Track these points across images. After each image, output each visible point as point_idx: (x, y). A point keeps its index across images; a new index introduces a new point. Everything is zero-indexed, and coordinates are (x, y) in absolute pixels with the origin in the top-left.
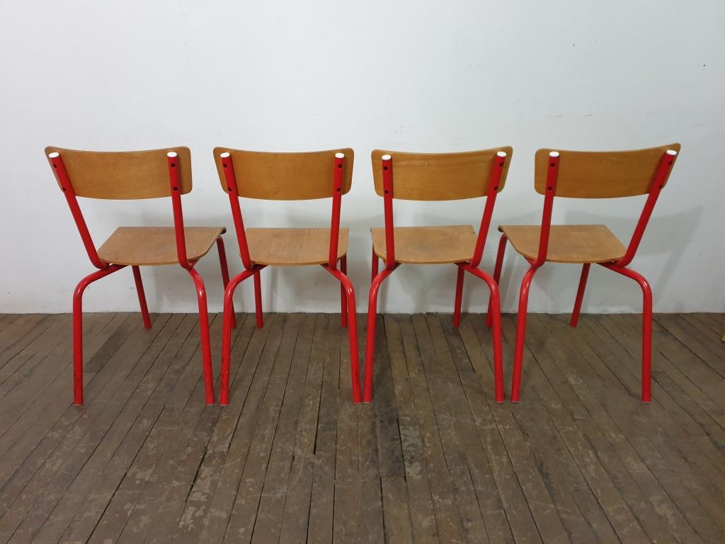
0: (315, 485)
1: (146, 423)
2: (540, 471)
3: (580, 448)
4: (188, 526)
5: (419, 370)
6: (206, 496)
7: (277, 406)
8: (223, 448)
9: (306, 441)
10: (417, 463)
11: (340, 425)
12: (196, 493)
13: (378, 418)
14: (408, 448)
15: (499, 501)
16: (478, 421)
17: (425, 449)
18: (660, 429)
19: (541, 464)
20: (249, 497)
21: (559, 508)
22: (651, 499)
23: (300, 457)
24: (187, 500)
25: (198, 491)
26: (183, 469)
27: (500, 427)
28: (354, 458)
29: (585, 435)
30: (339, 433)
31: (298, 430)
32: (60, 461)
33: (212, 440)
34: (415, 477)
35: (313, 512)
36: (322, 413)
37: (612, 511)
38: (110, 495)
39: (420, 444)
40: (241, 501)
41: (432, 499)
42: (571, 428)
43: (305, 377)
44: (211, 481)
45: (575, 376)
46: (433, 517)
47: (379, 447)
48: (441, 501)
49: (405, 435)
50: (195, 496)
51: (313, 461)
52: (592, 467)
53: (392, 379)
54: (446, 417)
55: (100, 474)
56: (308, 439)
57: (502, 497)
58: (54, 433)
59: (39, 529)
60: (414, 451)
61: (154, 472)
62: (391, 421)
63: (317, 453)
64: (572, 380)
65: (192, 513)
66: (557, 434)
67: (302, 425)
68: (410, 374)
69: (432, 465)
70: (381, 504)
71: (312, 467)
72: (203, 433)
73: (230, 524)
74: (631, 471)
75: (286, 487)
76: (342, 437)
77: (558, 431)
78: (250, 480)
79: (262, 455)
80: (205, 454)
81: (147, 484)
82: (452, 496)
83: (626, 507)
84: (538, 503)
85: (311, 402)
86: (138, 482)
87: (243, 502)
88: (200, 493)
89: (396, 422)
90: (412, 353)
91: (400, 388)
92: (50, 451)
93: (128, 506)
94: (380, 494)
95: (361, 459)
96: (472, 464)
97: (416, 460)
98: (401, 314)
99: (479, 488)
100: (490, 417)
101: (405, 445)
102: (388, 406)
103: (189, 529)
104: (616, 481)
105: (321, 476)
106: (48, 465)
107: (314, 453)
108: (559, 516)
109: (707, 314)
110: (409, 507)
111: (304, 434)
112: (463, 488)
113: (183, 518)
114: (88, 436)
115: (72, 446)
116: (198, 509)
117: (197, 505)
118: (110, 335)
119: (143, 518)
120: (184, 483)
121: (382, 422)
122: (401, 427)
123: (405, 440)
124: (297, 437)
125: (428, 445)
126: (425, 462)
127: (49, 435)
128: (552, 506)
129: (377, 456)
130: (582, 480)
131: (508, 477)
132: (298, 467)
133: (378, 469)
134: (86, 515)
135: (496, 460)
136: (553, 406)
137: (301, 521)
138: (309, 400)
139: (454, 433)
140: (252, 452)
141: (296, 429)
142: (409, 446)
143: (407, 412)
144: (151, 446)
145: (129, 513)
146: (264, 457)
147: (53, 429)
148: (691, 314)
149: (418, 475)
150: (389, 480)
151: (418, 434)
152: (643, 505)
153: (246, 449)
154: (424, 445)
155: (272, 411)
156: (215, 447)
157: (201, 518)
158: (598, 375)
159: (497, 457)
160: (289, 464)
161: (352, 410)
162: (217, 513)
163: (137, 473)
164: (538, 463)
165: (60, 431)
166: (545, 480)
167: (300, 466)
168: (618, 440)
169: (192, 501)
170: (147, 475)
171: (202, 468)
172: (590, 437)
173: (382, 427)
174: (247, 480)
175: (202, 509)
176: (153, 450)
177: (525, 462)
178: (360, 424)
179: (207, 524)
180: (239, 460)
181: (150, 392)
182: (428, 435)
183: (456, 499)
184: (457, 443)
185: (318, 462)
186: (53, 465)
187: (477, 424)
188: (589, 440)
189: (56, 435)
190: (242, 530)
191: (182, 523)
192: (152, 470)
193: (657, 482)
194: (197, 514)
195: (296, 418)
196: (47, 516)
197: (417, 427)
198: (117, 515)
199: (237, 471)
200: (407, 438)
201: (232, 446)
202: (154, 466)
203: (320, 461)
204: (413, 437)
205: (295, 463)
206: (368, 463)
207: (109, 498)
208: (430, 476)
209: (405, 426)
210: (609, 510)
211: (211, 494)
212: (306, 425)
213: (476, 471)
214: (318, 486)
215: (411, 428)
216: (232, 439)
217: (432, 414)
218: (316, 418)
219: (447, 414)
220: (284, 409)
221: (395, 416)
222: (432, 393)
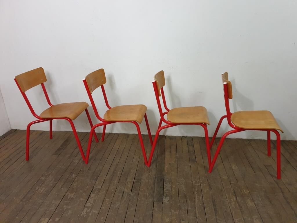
0: (130, 203)
1: (74, 175)
2: (213, 203)
3: (231, 195)
4: (84, 215)
5: (175, 160)
6: (91, 205)
7: (120, 172)
8: (99, 187)
9: (129, 186)
10: (168, 197)
11: (142, 180)
12: (88, 203)
14: (166, 191)
15: (196, 213)
16: (194, 182)
17: (172, 192)
18: (264, 189)
19: (214, 201)
20: (106, 206)
21: (217, 218)
22: (253, 217)
23: (126, 192)
25: (89, 203)
26: (85, 194)
27: (202, 185)
28: (145, 194)
29: (234, 190)
30: (141, 184)
31: (127, 182)
32: (44, 188)
33: (96, 183)
34: (166, 202)
35: (128, 213)
36: (136, 175)
37: (237, 221)
38: (59, 202)
39: (170, 190)
41: (171, 211)
42: (229, 187)
43: (132, 161)
44: (94, 199)
45: (235, 166)
46: (170, 218)
47: (155, 190)
48: (174, 212)
49: (166, 186)
50: (88, 205)
51: (130, 194)
52: (233, 203)
53: (164, 163)
54: (182, 180)
55: (57, 194)
56: (130, 186)
57: (197, 212)
59: (35, 213)
60: (168, 192)
61: (75, 195)
62: (161, 180)
63: (132, 191)
64: (233, 167)
65: (86, 210)
67: (128, 180)
68: (172, 161)
69: (173, 198)
70: (152, 212)
71: (130, 196)
72: (93, 181)
73: (98, 216)
74: (248, 205)
75: (119, 203)
77: (224, 188)
79: (113, 190)
80: (93, 188)
81: (72, 199)
82: (178, 210)
83: (243, 219)
84: (210, 215)
85: (133, 171)
86: (69, 198)
87: (104, 208)
88: (90, 203)
89: (163, 181)
90: (174, 152)
91: (167, 167)
92: (41, 184)
93: (65, 206)
94: (152, 208)
95: (148, 194)
96: (188, 199)
97: (168, 196)
98: (172, 136)
99: (189, 208)
100: (199, 180)
102: (161, 174)
103: (84, 216)
104: (241, 209)
105: (132, 200)
106: (40, 190)
107: (131, 191)
108: (217, 221)
110: (162, 214)
111: (129, 183)
112: (183, 208)
113: (83, 212)
114: (53, 179)
115: (48, 183)
116: (88, 209)
117: (88, 208)
118: (64, 140)
119: (69, 211)
120: (84, 199)
121: (158, 180)
122: (164, 183)
123: (165, 188)
124: (126, 184)
125: (173, 190)
126: (171, 197)
127: (41, 178)
128: (215, 217)
129: (154, 193)
130: (228, 207)
131: (201, 205)
132: (125, 196)
133: (153, 198)
135: (197, 197)
136: (224, 178)
137: (123, 216)
138: (132, 170)
139: (184, 186)
140: (109, 189)
141: (126, 181)
142: (166, 190)
143: (168, 177)
144: (75, 185)
145: (65, 209)
147: (42, 176)
149: (168, 202)
150: (157, 203)
151: (170, 186)
152: (250, 219)
153: (107, 188)
154: (172, 190)
155: (119, 173)
156: (97, 186)
157: (89, 212)
158: (244, 166)
159: (198, 197)
160: (122, 195)
161: (148, 175)
162: (94, 211)
163: (69, 194)
164: (213, 201)
165: (45, 177)
166: (215, 207)
167: (125, 195)
168: (246, 193)
169: (86, 206)
170: (72, 195)
171: (91, 194)
172: (235, 191)
173: (157, 182)
174: (106, 200)
175: (89, 209)
176: (75, 186)
177: (208, 199)
178: (149, 181)
179: (91, 215)
180: (105, 192)
181: (76, 164)
182: (174, 186)
183: (180, 212)
184: (184, 190)
185: (132, 194)
186: (41, 190)
187: (193, 183)
188: (235, 192)
189: (43, 178)
190: (102, 218)
191: (82, 214)
192: (74, 194)
193: (257, 210)
194: (88, 211)
195: (127, 177)
196: (38, 208)
197: (171, 183)
198: (61, 209)
199: (103, 196)
200: (166, 187)
201: (103, 186)
202: (75, 192)
203: (133, 194)
204: (168, 187)
205: (124, 194)
206: (150, 196)
207: (59, 203)
208: (172, 202)
209: (166, 182)
210: (236, 220)
211: (93, 204)
212: (130, 180)
213: (189, 202)
214: (131, 204)
215: (168, 183)
216: (103, 184)
217: (177, 178)
218: (134, 177)
219: (183, 178)
220: (123, 173)
221: (163, 178)
222: (179, 169)
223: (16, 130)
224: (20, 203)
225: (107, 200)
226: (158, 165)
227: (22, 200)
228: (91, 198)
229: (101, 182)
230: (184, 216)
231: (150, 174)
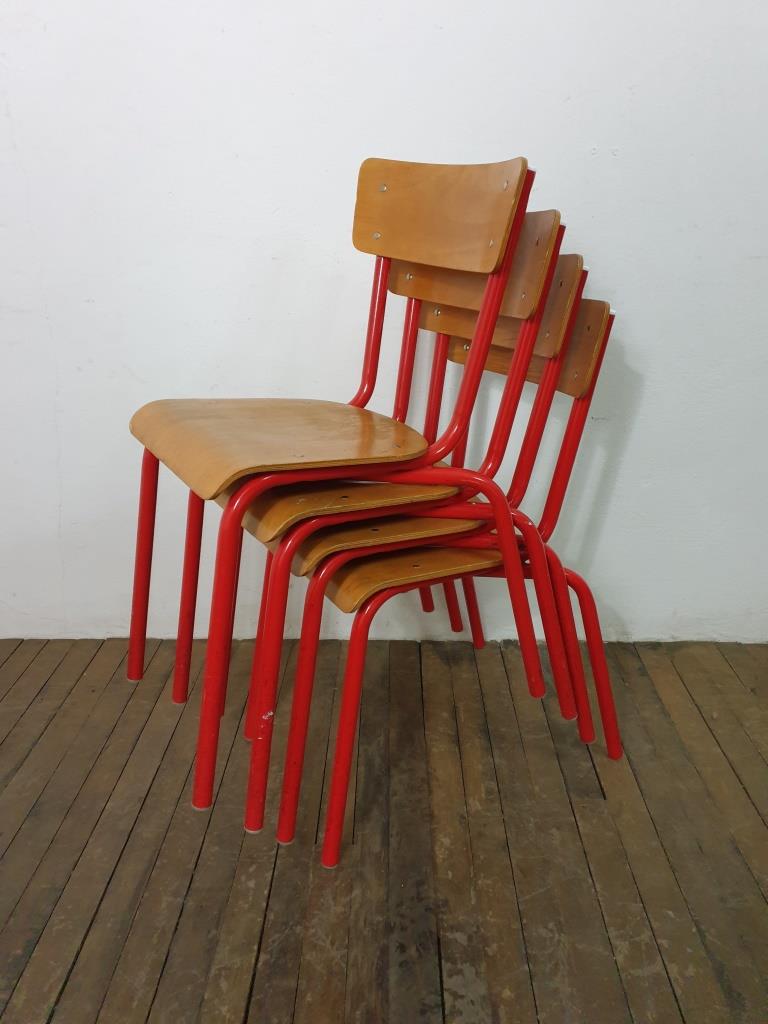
5: (489, 792)
11: (309, 956)
13: (395, 936)
16: (623, 947)
27: (673, 969)
30: (303, 984)
31: (213, 971)
33: (14, 1001)
36: (271, 916)
49: (456, 996)
53: (431, 816)
54: (548, 934)
56: (229, 1006)
62: (423, 944)
67: (223, 954)
68: (470, 801)
76: (309, 998)
85: (251, 884)
89: (433, 950)
90: (474, 745)
91: (447, 841)
100: (646, 936)
102: (420, 900)
111: (224, 985)
121: (402, 948)
122: (446, 966)
123: (454, 1012)
124: (207, 996)
139: (568, 990)
141: (207, 971)
143: (461, 917)
151: (483, 990)
155: (164, 908)
161: (340, 909)
173: (401, 965)
178: (352, 955)
182: (507, 993)
187: (620, 958)
195: (214, 932)
197: (483, 967)
200: (459, 1004)
204: (473, 1003)
209: (454, 963)
212: (233, 954)
215: (467, 968)
216: (57, 1003)
217: (516, 926)
218: (257, 930)
219: (551, 925)
220: (191, 904)
221: (434, 929)
222: (516, 857)
226: (394, 828)
231: (356, 906)
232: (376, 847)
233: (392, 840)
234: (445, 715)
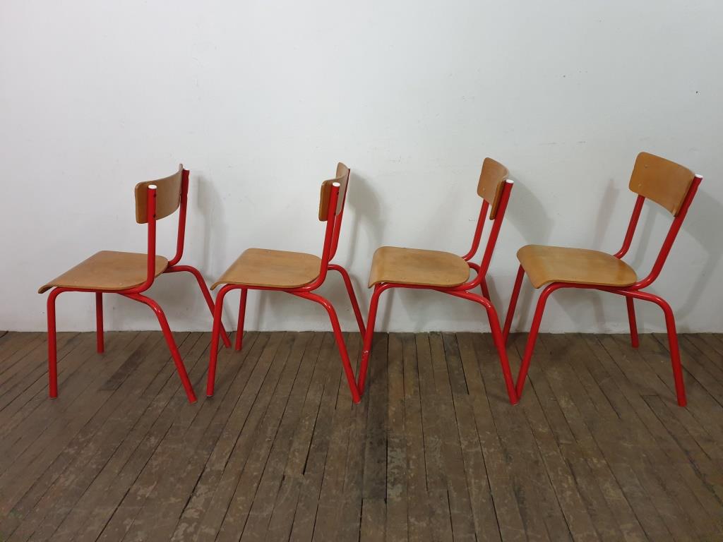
0: (300, 504)
1: (153, 440)
2: (517, 494)
3: (560, 473)
5: (415, 392)
6: (198, 513)
7: (274, 426)
8: (219, 466)
9: (297, 461)
10: (399, 485)
11: (331, 445)
12: (190, 510)
13: (368, 439)
14: (392, 471)
15: (472, 524)
16: (464, 444)
17: (409, 471)
18: (644, 456)
19: (519, 490)
20: (238, 515)
21: (530, 533)
22: (622, 527)
23: (290, 478)
24: (181, 516)
25: (192, 508)
26: (181, 487)
27: (485, 450)
28: (340, 479)
29: (567, 461)
30: (329, 454)
31: (292, 449)
32: (72, 477)
33: (211, 458)
34: (395, 499)
35: (295, 531)
36: (316, 433)
38: (113, 510)
39: (405, 466)
40: (230, 519)
41: (408, 521)
42: (555, 453)
43: (304, 397)
44: (205, 499)
45: (567, 399)
47: (365, 469)
48: (416, 523)
49: (392, 457)
50: (190, 513)
51: (301, 481)
52: (569, 493)
53: (388, 400)
54: (434, 439)
55: (106, 489)
56: (299, 460)
57: (476, 521)
58: (70, 450)
60: (398, 473)
61: (154, 489)
62: (380, 443)
63: (306, 473)
64: (563, 403)
65: (184, 529)
66: (540, 459)
67: (296, 445)
68: (406, 395)
69: (413, 487)
70: (359, 524)
71: (300, 487)
72: (204, 452)
74: (607, 498)
75: (273, 506)
76: (332, 458)
77: (541, 456)
78: (241, 498)
79: (255, 474)
80: (203, 471)
81: (147, 500)
82: (427, 518)
83: (595, 534)
84: (509, 528)
85: (307, 423)
86: (139, 498)
87: (231, 520)
88: (194, 510)
89: (385, 444)
90: (410, 374)
91: (394, 409)
92: (65, 467)
93: (127, 521)
94: (359, 515)
95: (346, 480)
96: (452, 488)
97: (399, 482)
98: (406, 333)
99: (455, 511)
100: (476, 439)
101: (390, 466)
102: (380, 428)
104: (590, 507)
105: (306, 497)
106: (62, 480)
107: (304, 474)
109: (713, 334)
110: (385, 528)
111: (297, 454)
112: (439, 511)
113: (175, 534)
114: (100, 453)
115: (85, 462)
116: (190, 525)
117: (190, 522)
118: (132, 353)
119: (139, 533)
120: (180, 500)
121: (371, 443)
122: (389, 449)
123: (391, 462)
124: (290, 457)
125: (412, 467)
126: (407, 484)
127: (66, 451)
128: (523, 531)
129: (362, 477)
130: (557, 505)
131: (484, 501)
133: (361, 490)
134: (89, 529)
135: (475, 483)
136: (540, 429)
138: (305, 420)
139: (439, 456)
140: (245, 471)
141: (290, 449)
142: (394, 468)
143: (398, 434)
144: (155, 463)
145: (128, 528)
146: (256, 476)
147: (70, 445)
148: (697, 334)
149: (398, 497)
150: (371, 501)
151: (404, 456)
152: (613, 532)
153: (241, 469)
154: (408, 467)
155: (270, 431)
156: (213, 465)
157: (192, 534)
158: (591, 399)
159: (477, 481)
160: (279, 483)
161: (345, 431)
162: (207, 530)
163: (139, 489)
164: (516, 488)
165: (76, 447)
166: (520, 505)
167: (288, 486)
168: (599, 466)
169: (185, 518)
170: (147, 491)
171: (199, 485)
172: (572, 462)
173: (370, 448)
174: (238, 499)
175: (193, 525)
176: (156, 467)
177: (504, 486)
178: (350, 446)
179: (196, 540)
180: (233, 478)
181: (160, 411)
182: (414, 457)
183: (431, 522)
184: (441, 466)
186: (67, 480)
187: (463, 447)
188: (570, 465)
189: (72, 451)
191: (173, 539)
192: (153, 487)
193: (630, 510)
194: (188, 531)
195: (291, 438)
196: (55, 528)
197: (405, 449)
198: (117, 530)
199: (229, 489)
200: (393, 460)
201: (229, 465)
202: (156, 483)
203: (308, 482)
204: (399, 459)
205: (284, 483)
206: (352, 484)
207: (111, 513)
208: (409, 498)
209: (393, 448)
210: (579, 537)
211: (204, 511)
212: (300, 445)
213: (454, 494)
214: (304, 506)
215: (399, 450)
216: (229, 458)
217: (421, 437)
218: (310, 438)
219: (436, 436)
220: (281, 430)
221: (385, 437)
222: (424, 414)
223: (7, 332)
224: (9, 517)
225: (240, 499)
226: (370, 404)
227: (13, 510)
228: (197, 497)
229: (224, 454)
230: (441, 531)
231: (352, 430)
232: (362, 410)
233: (369, 408)
234: (398, 363)
